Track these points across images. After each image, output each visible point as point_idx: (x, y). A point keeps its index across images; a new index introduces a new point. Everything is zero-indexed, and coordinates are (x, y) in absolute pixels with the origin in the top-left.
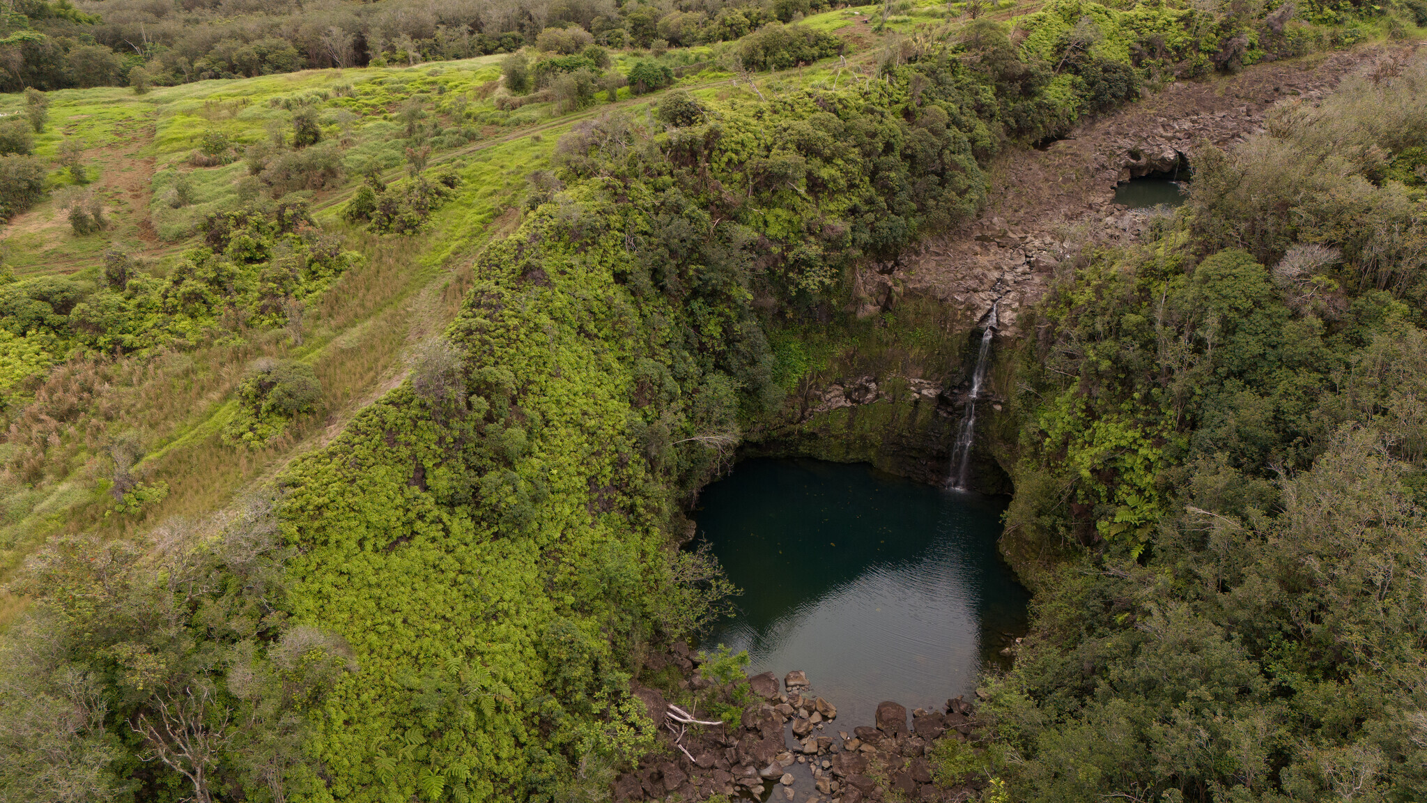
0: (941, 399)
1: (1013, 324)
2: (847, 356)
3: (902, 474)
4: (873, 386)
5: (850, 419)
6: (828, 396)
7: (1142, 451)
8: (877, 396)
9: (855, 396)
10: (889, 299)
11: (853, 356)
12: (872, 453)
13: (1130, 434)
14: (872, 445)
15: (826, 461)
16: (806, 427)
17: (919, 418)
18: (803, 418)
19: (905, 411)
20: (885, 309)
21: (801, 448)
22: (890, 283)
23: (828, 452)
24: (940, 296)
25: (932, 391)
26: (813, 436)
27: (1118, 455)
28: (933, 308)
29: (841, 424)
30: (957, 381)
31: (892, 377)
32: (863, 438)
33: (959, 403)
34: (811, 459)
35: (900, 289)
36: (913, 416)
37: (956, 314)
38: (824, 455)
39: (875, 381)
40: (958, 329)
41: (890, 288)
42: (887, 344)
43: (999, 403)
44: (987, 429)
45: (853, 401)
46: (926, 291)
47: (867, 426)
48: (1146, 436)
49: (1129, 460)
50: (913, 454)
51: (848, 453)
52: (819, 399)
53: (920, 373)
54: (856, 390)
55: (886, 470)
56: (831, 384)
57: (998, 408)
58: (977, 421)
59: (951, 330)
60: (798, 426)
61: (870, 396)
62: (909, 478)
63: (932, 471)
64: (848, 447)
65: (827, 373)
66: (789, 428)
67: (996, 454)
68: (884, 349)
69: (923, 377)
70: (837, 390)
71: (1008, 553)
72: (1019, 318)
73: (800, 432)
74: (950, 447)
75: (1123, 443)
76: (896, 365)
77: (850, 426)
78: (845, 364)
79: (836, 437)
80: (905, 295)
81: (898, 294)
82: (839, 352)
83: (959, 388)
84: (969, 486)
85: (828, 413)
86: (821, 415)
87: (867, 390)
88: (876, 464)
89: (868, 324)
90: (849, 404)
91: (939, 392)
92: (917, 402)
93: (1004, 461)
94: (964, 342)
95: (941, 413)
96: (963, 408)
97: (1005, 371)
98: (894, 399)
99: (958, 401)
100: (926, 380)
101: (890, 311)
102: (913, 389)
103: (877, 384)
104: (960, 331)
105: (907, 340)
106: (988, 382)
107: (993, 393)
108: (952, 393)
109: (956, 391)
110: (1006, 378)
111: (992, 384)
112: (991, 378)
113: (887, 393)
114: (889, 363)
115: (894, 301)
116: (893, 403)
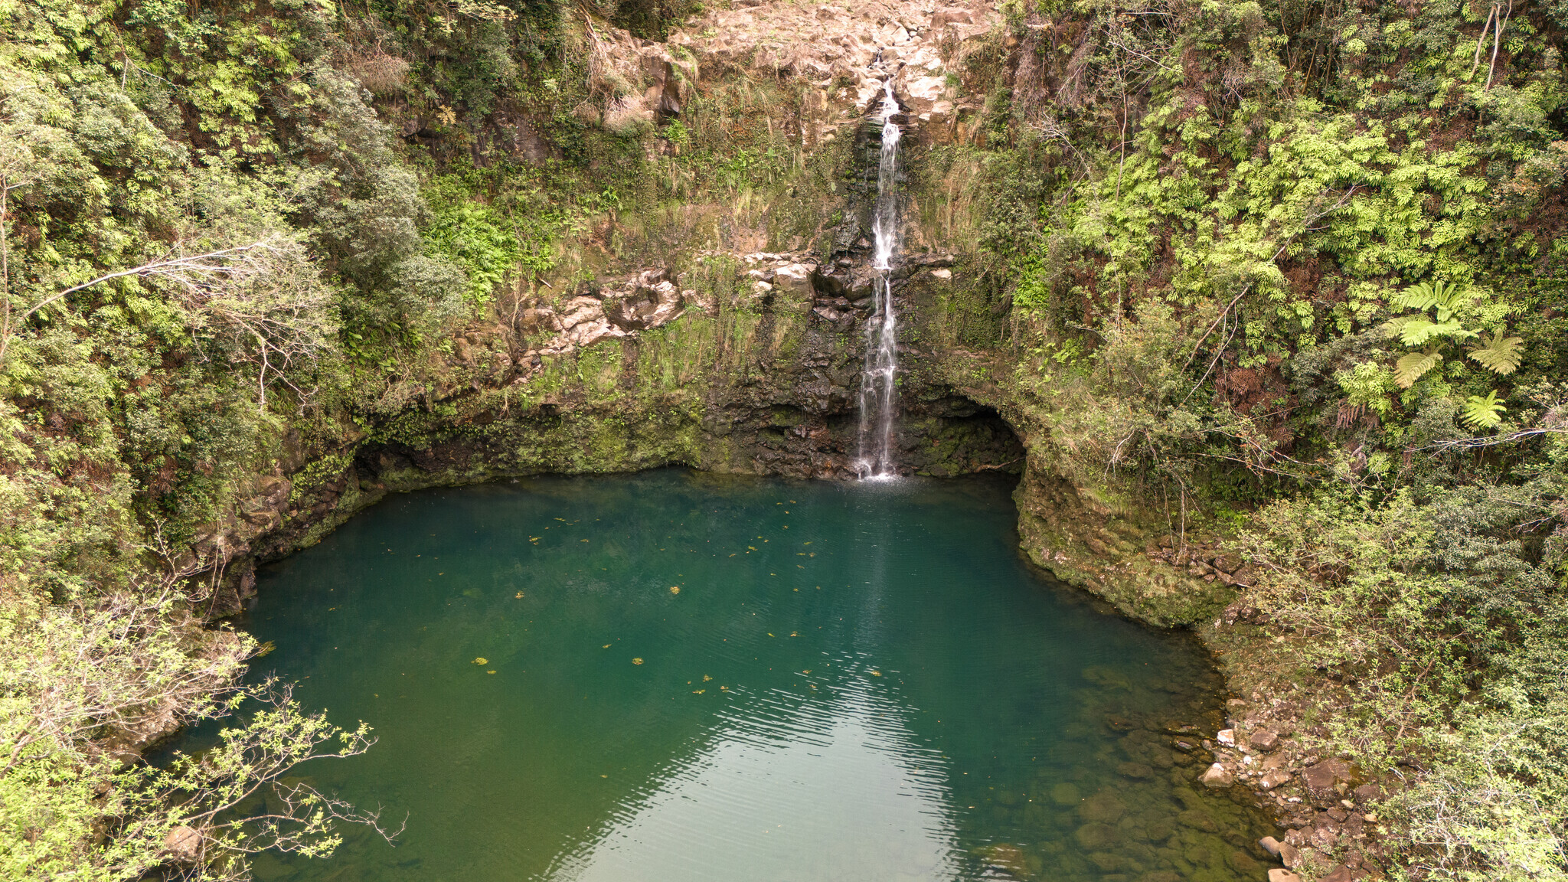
0: (821, 285)
1: (941, 97)
2: (597, 235)
3: (760, 468)
4: (666, 287)
5: (628, 367)
6: (569, 321)
8: (681, 304)
9: (629, 314)
10: (671, 88)
11: (610, 231)
12: (686, 439)
14: (686, 420)
15: (584, 474)
16: (529, 392)
17: (779, 335)
18: (516, 371)
19: (746, 329)
20: (665, 115)
21: (522, 451)
22: (667, 57)
23: (589, 449)
24: (777, 63)
25: (797, 266)
26: (548, 416)
28: (766, 95)
29: (608, 378)
30: (846, 239)
31: (704, 257)
32: (662, 405)
33: (860, 285)
34: (550, 474)
35: (691, 64)
36: (764, 334)
37: (817, 99)
38: (579, 462)
39: (666, 277)
40: (826, 132)
41: (668, 67)
42: (680, 195)
43: (945, 264)
44: (926, 331)
45: (628, 326)
46: (747, 57)
47: (668, 376)
50: (777, 419)
51: (632, 448)
52: (550, 326)
53: (763, 242)
54: (631, 301)
55: (723, 468)
56: (571, 295)
57: (945, 274)
58: (900, 319)
59: (812, 137)
60: (507, 392)
61: (662, 309)
62: (776, 474)
63: (821, 450)
64: (630, 430)
65: (557, 272)
66: (485, 395)
67: (954, 376)
68: (676, 207)
69: (772, 247)
70: (586, 308)
72: (952, 80)
73: (516, 404)
74: (854, 384)
76: (708, 230)
77: (629, 382)
78: (597, 252)
79: (601, 412)
80: (704, 73)
81: (686, 73)
82: (579, 225)
83: (850, 254)
84: (902, 466)
85: (576, 356)
86: (558, 362)
87: (654, 298)
88: (699, 458)
90: (617, 332)
91: (812, 268)
92: (768, 299)
93: (978, 386)
94: (843, 158)
95: (824, 312)
96: (867, 292)
97: (943, 197)
98: (716, 306)
99: (852, 280)
100: (778, 251)
101: (676, 115)
102: (754, 272)
103: (674, 282)
104: (830, 137)
105: (721, 178)
106: (908, 231)
107: (925, 249)
108: (839, 267)
109: (846, 261)
110: (949, 209)
111: (919, 234)
112: (913, 224)
113: (699, 293)
114: (693, 231)
115: (682, 91)
116: (716, 314)
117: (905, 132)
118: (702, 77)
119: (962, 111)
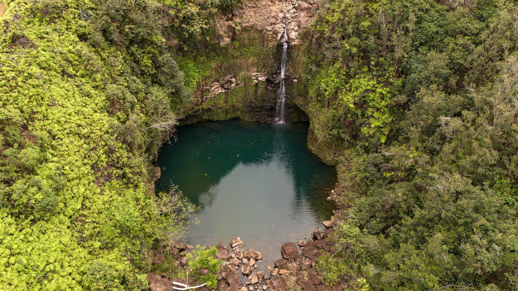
0: (268, 81)
1: (297, 38)
2: (218, 67)
3: (255, 120)
4: (234, 80)
5: (226, 98)
6: (213, 89)
7: (379, 90)
8: (237, 85)
9: (226, 86)
10: (234, 34)
11: (221, 66)
12: (239, 113)
13: (371, 83)
14: (238, 109)
15: (217, 121)
16: (205, 106)
17: (259, 92)
18: (203, 101)
19: (251, 90)
20: (233, 39)
21: (204, 117)
22: (233, 25)
23: (218, 116)
24: (259, 28)
25: (263, 78)
26: (209, 110)
27: (366, 94)
28: (256, 35)
29: (222, 102)
30: (274, 71)
31: (242, 74)
32: (233, 106)
33: (277, 81)
34: (210, 121)
35: (239, 28)
36: (256, 92)
37: (268, 37)
38: (216, 118)
39: (234, 77)
40: (271, 44)
41: (234, 28)
42: (237, 58)
43: (296, 78)
44: (291, 92)
45: (225, 89)
46: (252, 27)
47: (234, 101)
48: (379, 83)
49: (372, 96)
50: (258, 110)
51: (227, 115)
52: (209, 91)
53: (256, 70)
54: (226, 83)
55: (247, 120)
56: (213, 82)
57: (296, 81)
58: (286, 89)
59: (267, 45)
60: (201, 107)
61: (233, 85)
62: (258, 121)
63: (268, 116)
64: (227, 112)
65: (209, 77)
66: (196, 108)
67: (297, 103)
68: (236, 60)
69: (257, 71)
70: (216, 85)
71: (313, 149)
72: (299, 34)
73: (203, 109)
74: (275, 103)
75: (369, 88)
76: (243, 67)
77: (226, 102)
78: (218, 71)
79: (220, 108)
80: (242, 30)
81: (238, 30)
82: (214, 65)
83: (275, 74)
84: (286, 120)
85: (215, 97)
86: (211, 99)
87: (231, 82)
88: (241, 117)
89: (226, 48)
90: (224, 91)
91: (266, 77)
92: (257, 84)
93: (302, 106)
94: (274, 51)
95: (269, 88)
96: (279, 84)
97: (296, 63)
98: (245, 84)
99: (276, 80)
100: (259, 72)
101: (236, 40)
102: (253, 78)
103: (236, 79)
104: (271, 46)
105: (246, 54)
107: (292, 73)
108: (273, 77)
109: (274, 76)
110: (297, 66)
111: (291, 69)
112: (289, 67)
113: (241, 82)
114: (240, 67)
115: (237, 34)
116: (245, 87)
117: (288, 46)
119: (301, 44)
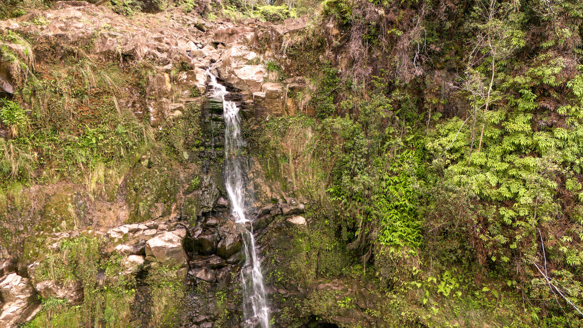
0: (192, 247)
8: (34, 300)
17: (159, 306)
19: (119, 308)
24: (119, 49)
25: (169, 235)
28: (110, 76)
30: (207, 202)
31: (59, 240)
33: (229, 241)
36: (141, 310)
37: (161, 81)
40: (174, 109)
43: (298, 212)
44: (289, 272)
46: (85, 42)
53: (124, 214)
57: (300, 220)
59: (160, 113)
67: (321, 308)
68: (18, 190)
69: (135, 217)
72: (270, 66)
76: (61, 212)
80: (39, 55)
81: (18, 55)
91: (183, 233)
92: (141, 274)
94: (191, 131)
95: (200, 274)
96: (237, 248)
97: (285, 157)
98: (80, 290)
99: (222, 238)
100: (142, 221)
102: (120, 247)
103: (24, 273)
104: (178, 113)
105: (69, 156)
106: (256, 186)
107: (275, 201)
108: (206, 228)
109: (212, 221)
110: (292, 166)
111: (266, 189)
112: (259, 180)
113: (59, 283)
114: (43, 214)
115: (15, 73)
116: (80, 300)
117: (242, 107)
118: (38, 59)
119: (292, 89)
